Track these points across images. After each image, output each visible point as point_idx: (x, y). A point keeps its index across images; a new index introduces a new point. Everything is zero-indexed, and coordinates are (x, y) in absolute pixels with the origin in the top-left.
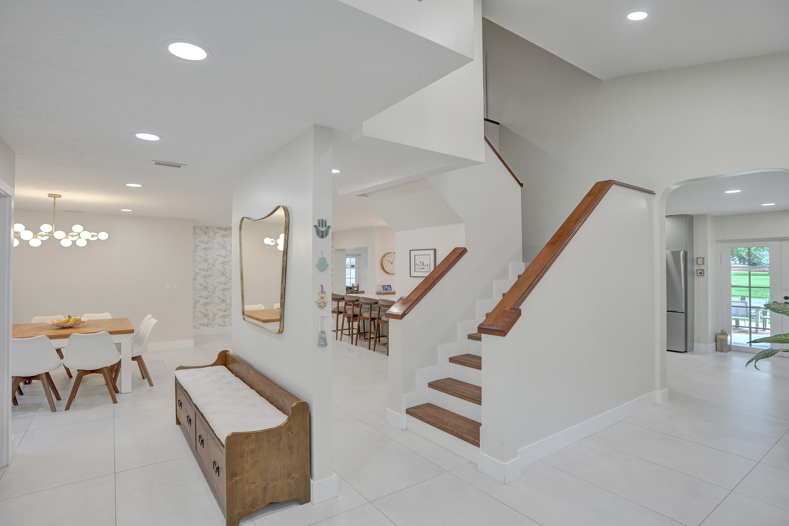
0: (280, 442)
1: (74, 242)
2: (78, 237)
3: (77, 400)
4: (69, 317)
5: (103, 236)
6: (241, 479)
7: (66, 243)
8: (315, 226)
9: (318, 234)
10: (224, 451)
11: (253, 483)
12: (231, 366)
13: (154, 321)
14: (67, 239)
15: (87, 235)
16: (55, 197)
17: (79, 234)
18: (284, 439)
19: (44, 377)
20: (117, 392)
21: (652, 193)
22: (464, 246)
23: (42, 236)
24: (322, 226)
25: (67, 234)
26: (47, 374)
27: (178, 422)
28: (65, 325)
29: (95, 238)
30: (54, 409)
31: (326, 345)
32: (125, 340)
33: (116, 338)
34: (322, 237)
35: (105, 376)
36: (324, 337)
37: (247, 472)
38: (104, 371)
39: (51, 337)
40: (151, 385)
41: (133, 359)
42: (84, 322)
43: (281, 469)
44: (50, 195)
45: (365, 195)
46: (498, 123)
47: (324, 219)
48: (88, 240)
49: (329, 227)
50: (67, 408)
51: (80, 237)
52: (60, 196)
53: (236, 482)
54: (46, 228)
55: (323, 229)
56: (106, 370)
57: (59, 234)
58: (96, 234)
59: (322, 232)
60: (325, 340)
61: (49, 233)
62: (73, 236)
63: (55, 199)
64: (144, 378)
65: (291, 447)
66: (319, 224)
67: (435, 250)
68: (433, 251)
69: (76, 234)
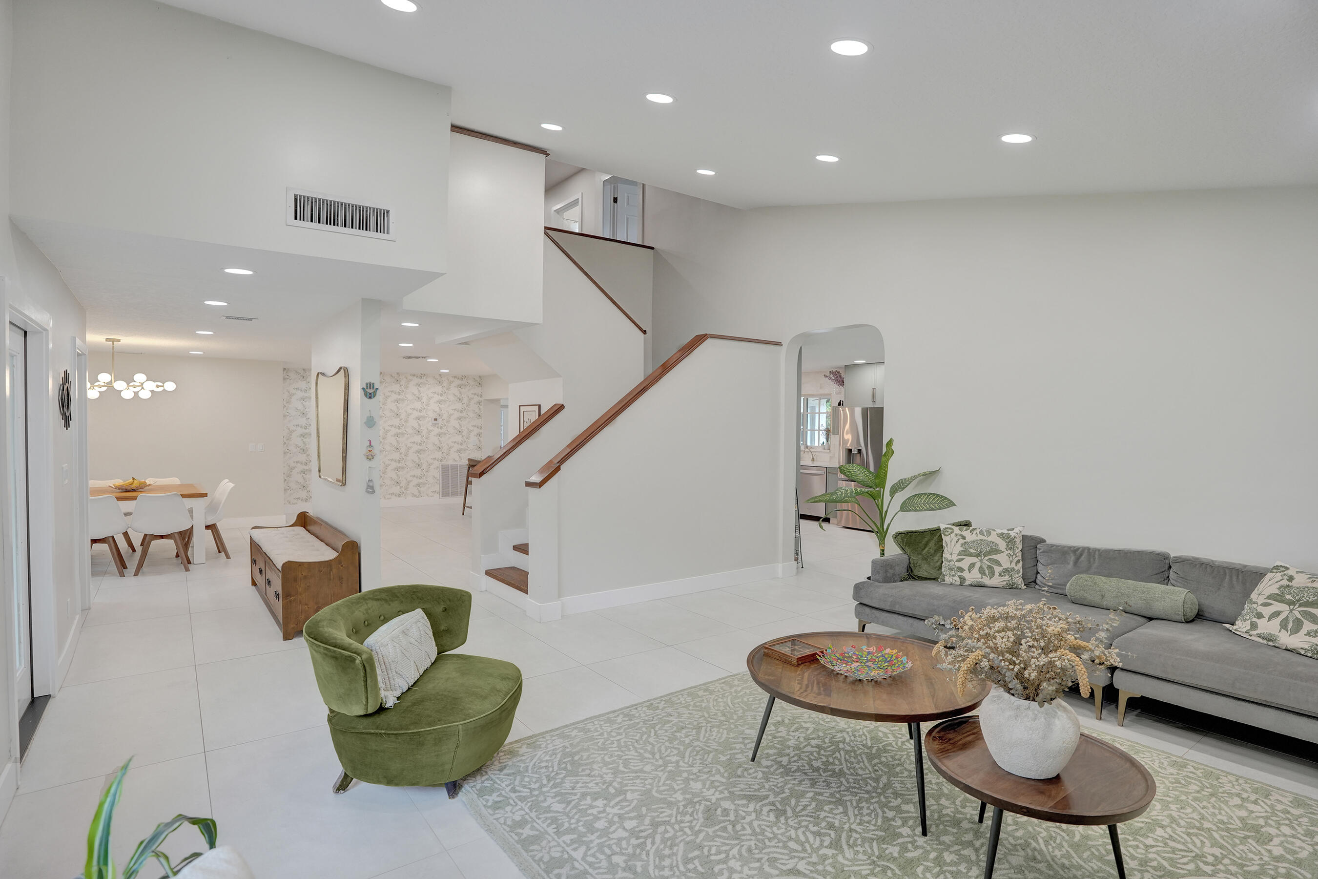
0: (330, 573)
1: (136, 393)
2: (140, 388)
3: (144, 568)
4: (133, 479)
5: (170, 386)
6: (295, 599)
7: (128, 394)
8: (363, 388)
9: (366, 396)
10: (280, 574)
11: (306, 604)
12: (308, 528)
13: (232, 485)
14: (128, 390)
15: (151, 386)
16: (113, 342)
17: (142, 384)
18: (334, 571)
19: (111, 539)
20: (189, 562)
21: (779, 344)
22: (562, 403)
23: (100, 386)
24: (370, 389)
25: (128, 384)
26: (113, 537)
27: (254, 583)
28: (129, 488)
29: (161, 389)
30: (122, 575)
31: (374, 492)
32: (197, 504)
33: (189, 503)
34: (370, 398)
35: (176, 542)
36: (371, 484)
37: (301, 594)
38: (175, 536)
39: (119, 499)
40: (228, 557)
41: (207, 527)
42: (150, 485)
43: (332, 596)
44: (107, 340)
45: (466, 343)
46: (652, 248)
47: (372, 382)
48: (152, 391)
49: (377, 389)
50: (136, 574)
51: (143, 388)
52: (119, 341)
53: (290, 601)
54: (104, 378)
55: (371, 391)
56: (176, 536)
57: (119, 385)
58: (162, 385)
59: (370, 394)
60: (372, 487)
61: (107, 383)
62: (135, 387)
63: (113, 344)
64: (220, 552)
65: (341, 579)
66: (367, 386)
67: (539, 406)
68: (537, 407)
69: (139, 384)
